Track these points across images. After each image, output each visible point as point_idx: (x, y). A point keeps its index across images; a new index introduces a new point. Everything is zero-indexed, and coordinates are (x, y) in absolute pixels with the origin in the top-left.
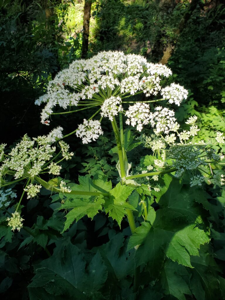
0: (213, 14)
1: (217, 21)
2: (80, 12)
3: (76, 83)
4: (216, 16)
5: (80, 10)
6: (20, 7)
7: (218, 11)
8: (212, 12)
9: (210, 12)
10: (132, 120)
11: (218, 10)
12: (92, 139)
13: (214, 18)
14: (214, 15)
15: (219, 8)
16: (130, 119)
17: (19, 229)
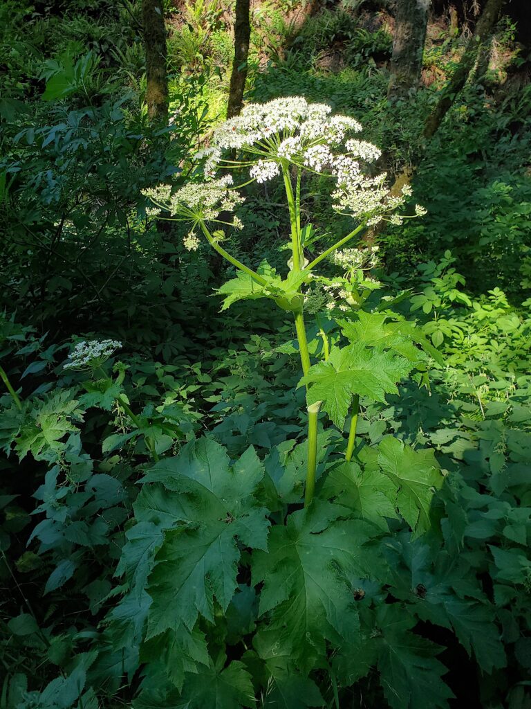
0: (513, 105)
1: (522, 120)
2: (219, 92)
3: (251, 124)
4: (519, 109)
5: (219, 89)
6: (91, 78)
7: (525, 98)
8: (511, 100)
9: (506, 100)
10: (311, 159)
11: (525, 94)
12: (267, 178)
13: (515, 112)
14: (517, 106)
15: (527, 91)
16: (308, 159)
17: (195, 249)
